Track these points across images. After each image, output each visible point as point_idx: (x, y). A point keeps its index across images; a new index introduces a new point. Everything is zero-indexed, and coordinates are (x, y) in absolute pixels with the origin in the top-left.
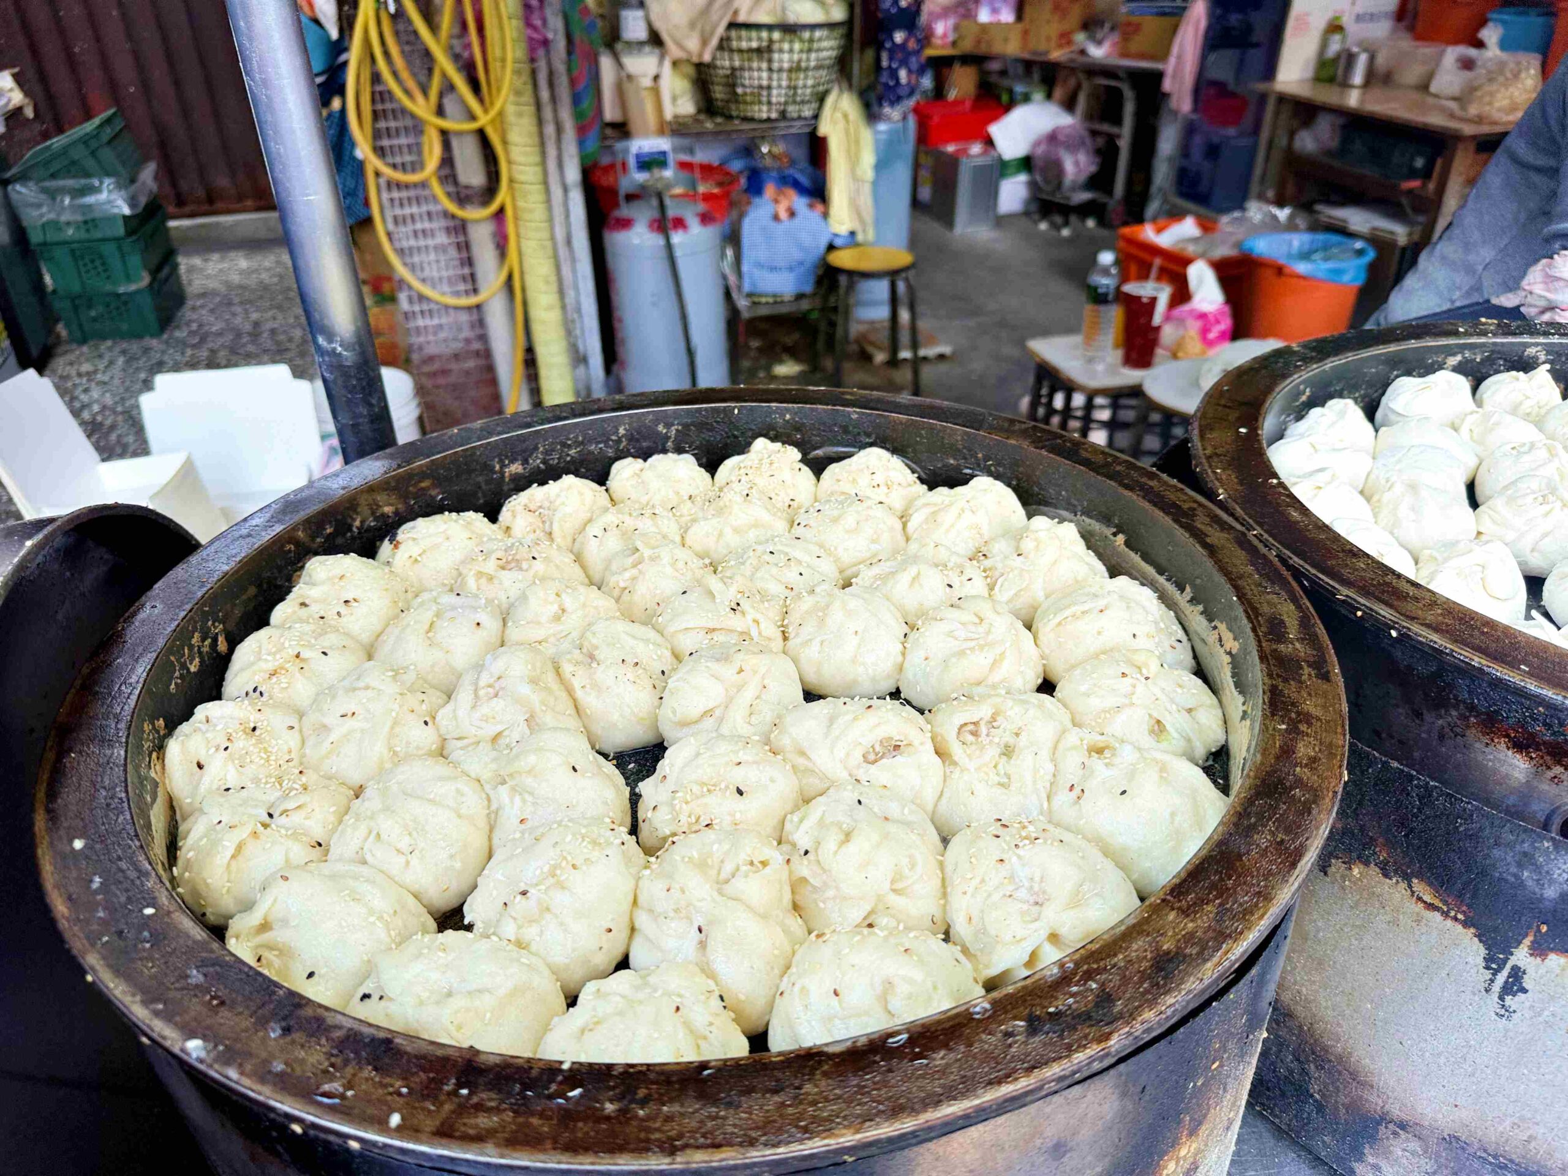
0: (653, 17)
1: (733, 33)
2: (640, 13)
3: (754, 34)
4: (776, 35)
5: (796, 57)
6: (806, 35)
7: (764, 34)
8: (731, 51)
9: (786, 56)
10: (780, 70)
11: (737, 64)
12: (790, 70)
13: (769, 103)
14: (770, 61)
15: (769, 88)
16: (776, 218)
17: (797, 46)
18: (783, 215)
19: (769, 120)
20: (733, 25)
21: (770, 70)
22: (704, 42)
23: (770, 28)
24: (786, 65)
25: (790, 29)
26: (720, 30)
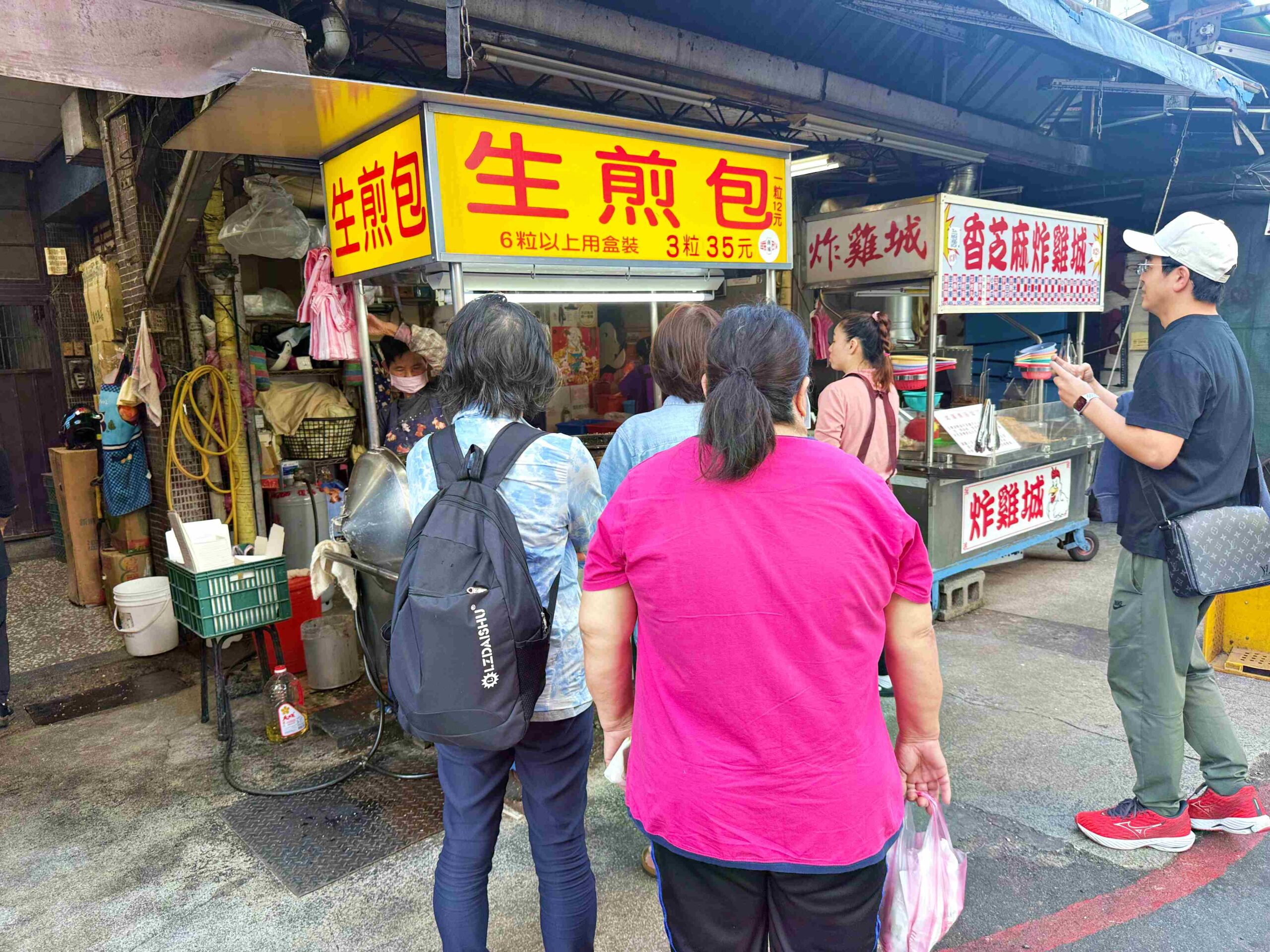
0: (267, 417)
1: (305, 423)
2: (261, 416)
3: (316, 423)
4: (326, 423)
5: (336, 431)
6: (341, 422)
7: (321, 422)
8: (304, 430)
9: (332, 431)
10: (329, 437)
11: (307, 435)
12: (334, 437)
13: (324, 452)
14: (324, 434)
15: (324, 445)
16: (332, 501)
17: (336, 427)
18: (335, 500)
19: (324, 459)
20: (306, 420)
21: (324, 437)
22: (291, 429)
23: (323, 420)
24: (332, 435)
25: (333, 420)
26: (300, 422)
